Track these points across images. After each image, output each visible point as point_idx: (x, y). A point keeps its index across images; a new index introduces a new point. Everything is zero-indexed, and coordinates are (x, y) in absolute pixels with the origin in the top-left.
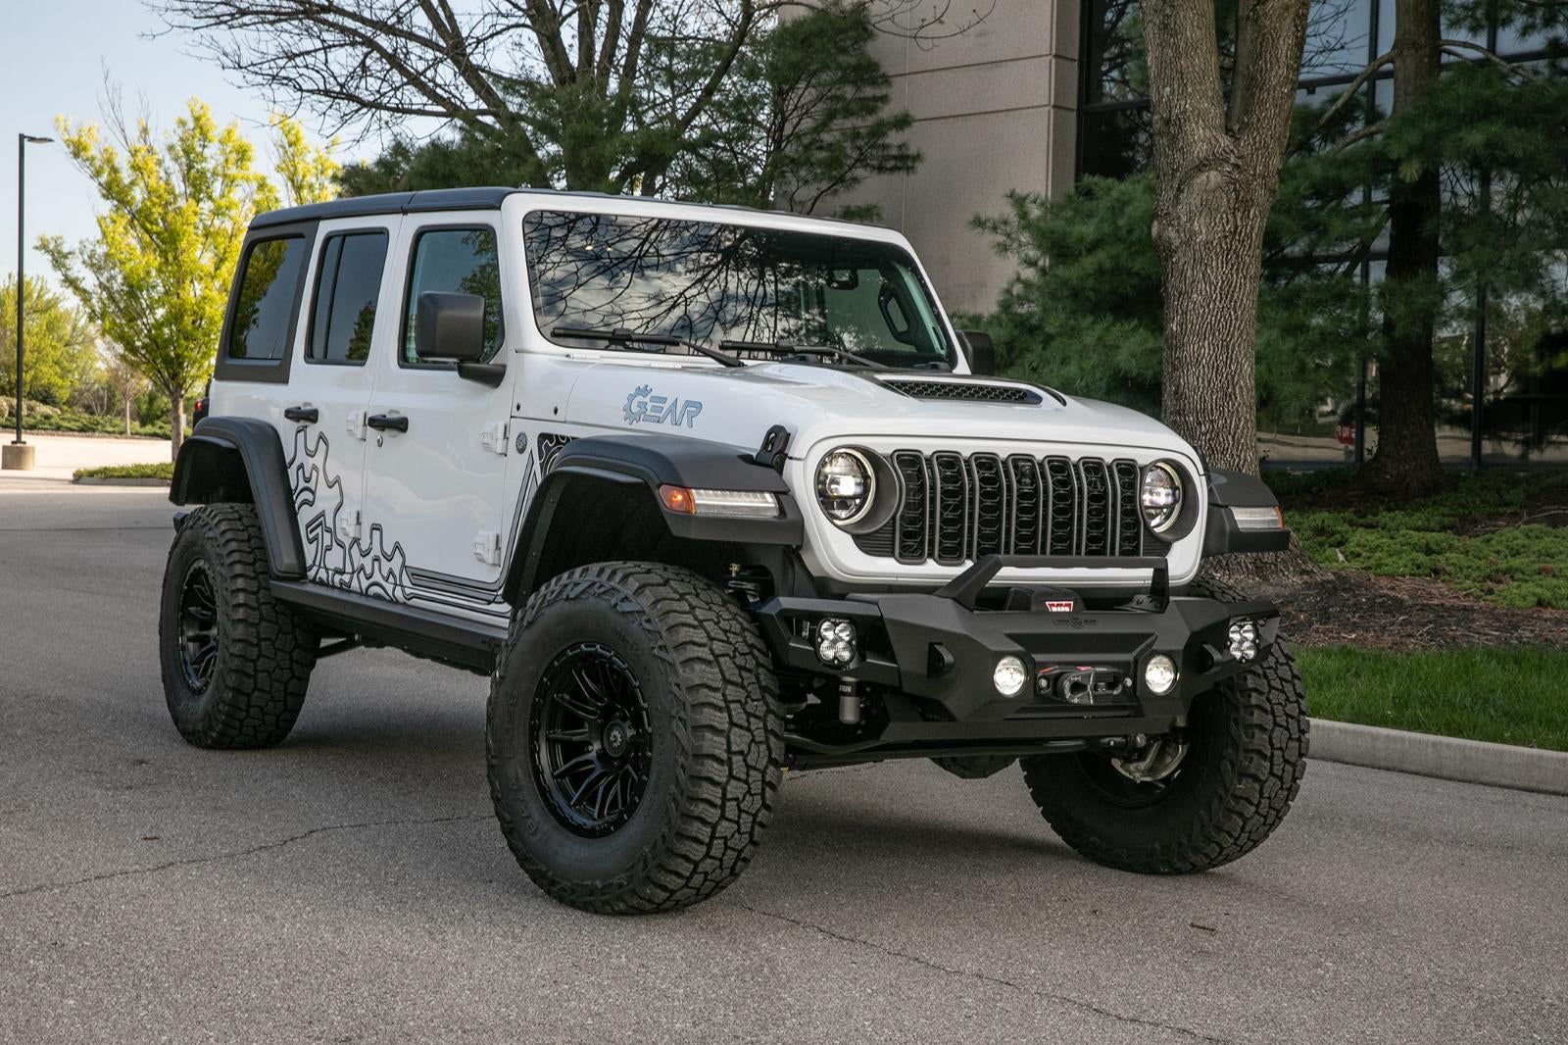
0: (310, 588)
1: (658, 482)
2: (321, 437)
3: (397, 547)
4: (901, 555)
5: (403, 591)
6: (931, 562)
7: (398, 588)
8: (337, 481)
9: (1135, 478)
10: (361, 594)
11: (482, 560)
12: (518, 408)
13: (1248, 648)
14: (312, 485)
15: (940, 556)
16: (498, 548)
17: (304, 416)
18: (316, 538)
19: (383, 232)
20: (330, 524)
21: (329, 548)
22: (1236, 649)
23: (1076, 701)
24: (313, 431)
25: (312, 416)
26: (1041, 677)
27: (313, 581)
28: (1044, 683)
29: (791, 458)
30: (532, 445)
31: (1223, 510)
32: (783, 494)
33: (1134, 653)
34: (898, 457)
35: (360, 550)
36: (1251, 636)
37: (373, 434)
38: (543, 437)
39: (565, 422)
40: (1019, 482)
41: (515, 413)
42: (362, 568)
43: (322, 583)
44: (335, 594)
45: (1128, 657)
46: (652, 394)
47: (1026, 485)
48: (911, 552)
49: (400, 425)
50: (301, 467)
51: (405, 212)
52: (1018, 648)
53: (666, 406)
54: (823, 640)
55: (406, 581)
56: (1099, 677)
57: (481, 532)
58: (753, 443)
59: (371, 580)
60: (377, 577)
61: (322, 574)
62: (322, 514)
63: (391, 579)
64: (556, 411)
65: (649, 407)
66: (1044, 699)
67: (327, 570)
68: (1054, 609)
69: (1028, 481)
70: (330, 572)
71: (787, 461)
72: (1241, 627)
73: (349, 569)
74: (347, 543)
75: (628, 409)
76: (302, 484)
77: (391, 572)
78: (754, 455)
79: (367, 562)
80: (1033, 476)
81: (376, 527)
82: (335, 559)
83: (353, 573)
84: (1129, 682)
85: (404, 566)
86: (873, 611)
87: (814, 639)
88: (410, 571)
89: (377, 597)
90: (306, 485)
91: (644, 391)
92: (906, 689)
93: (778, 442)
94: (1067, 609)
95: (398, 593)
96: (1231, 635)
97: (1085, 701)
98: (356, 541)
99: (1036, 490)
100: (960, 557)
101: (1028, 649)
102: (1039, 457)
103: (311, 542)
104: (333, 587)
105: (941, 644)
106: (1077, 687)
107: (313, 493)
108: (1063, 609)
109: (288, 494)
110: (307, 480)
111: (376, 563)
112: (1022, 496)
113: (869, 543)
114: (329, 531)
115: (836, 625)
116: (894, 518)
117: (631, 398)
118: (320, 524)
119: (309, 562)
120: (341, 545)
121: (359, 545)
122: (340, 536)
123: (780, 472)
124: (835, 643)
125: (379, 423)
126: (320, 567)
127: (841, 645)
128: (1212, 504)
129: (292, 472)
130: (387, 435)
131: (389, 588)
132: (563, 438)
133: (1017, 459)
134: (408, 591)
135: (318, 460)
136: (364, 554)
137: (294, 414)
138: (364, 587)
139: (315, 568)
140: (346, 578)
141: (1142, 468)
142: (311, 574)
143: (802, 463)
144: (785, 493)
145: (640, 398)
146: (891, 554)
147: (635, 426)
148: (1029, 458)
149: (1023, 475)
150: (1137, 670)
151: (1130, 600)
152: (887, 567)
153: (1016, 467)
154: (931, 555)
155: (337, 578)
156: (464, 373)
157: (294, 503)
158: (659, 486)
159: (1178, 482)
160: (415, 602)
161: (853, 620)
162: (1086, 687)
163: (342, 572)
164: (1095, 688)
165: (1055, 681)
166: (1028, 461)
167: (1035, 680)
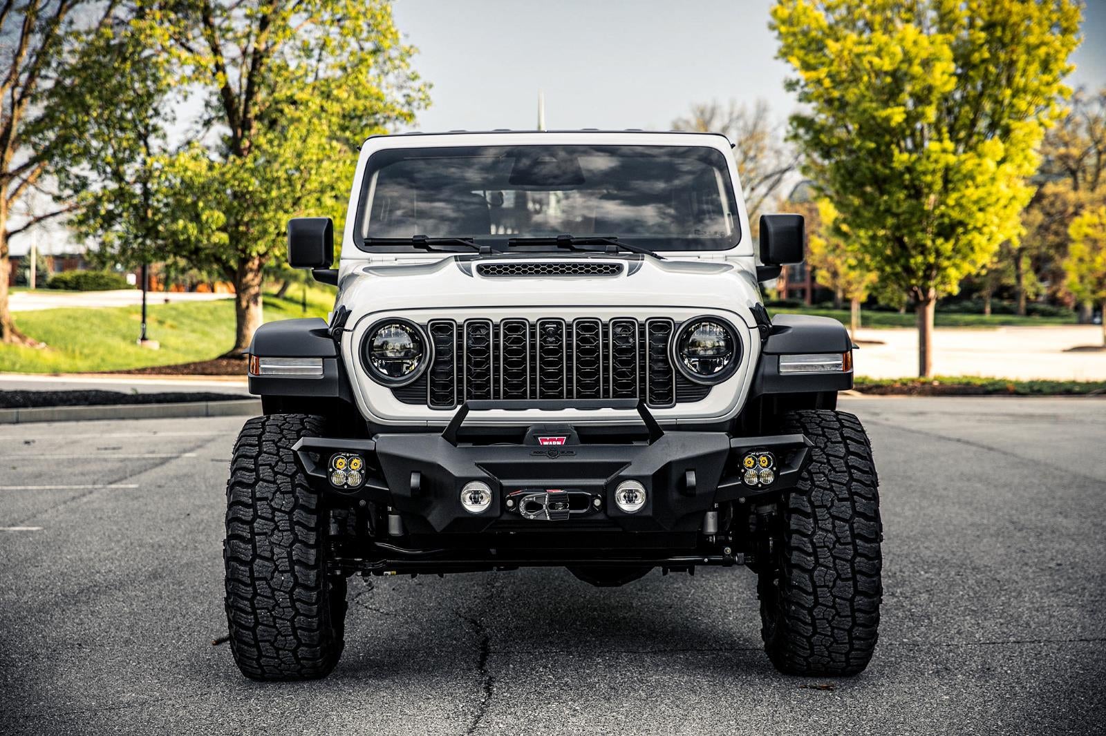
4: (432, 402)
9: (669, 333)
22: (752, 476)
23: (532, 517)
26: (509, 498)
28: (510, 503)
29: (346, 330)
33: (609, 479)
34: (431, 324)
40: (543, 341)
45: (601, 482)
48: (441, 400)
54: (334, 470)
56: (554, 499)
68: (546, 443)
69: (553, 340)
71: (344, 332)
78: (326, 329)
80: (559, 335)
84: (597, 502)
93: (341, 318)
94: (559, 443)
97: (541, 518)
99: (561, 347)
100: (487, 404)
101: (494, 474)
102: (568, 319)
105: (415, 471)
106: (532, 506)
108: (554, 443)
112: (545, 352)
113: (405, 395)
123: (337, 340)
124: (346, 473)
127: (352, 474)
128: (763, 352)
133: (545, 323)
141: (677, 325)
146: (423, 402)
149: (549, 335)
150: (607, 494)
152: (420, 412)
153: (542, 329)
161: (365, 455)
162: (541, 506)
164: (551, 506)
166: (553, 323)
167: (504, 501)
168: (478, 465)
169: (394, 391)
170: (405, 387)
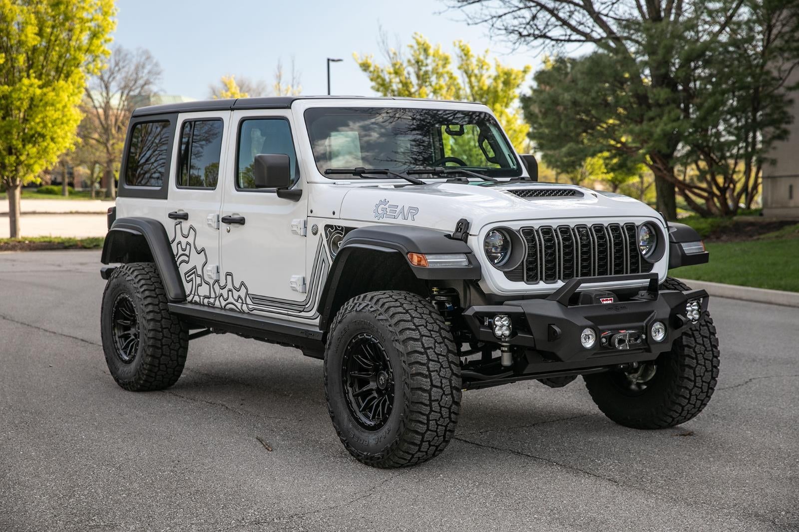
0: (189, 306)
1: (406, 251)
2: (191, 228)
3: (243, 284)
4: (527, 280)
5: (248, 308)
6: (541, 283)
7: (244, 306)
8: (203, 250)
9: (635, 233)
10: (221, 308)
11: (295, 290)
12: (311, 212)
13: (695, 314)
14: (187, 252)
15: (546, 279)
16: (304, 284)
17: (180, 217)
18: (191, 280)
19: (220, 120)
20: (200, 272)
21: (200, 285)
22: (689, 315)
23: (621, 348)
24: (186, 225)
25: (185, 217)
26: (603, 337)
27: (191, 302)
28: (604, 340)
29: (471, 235)
30: (321, 231)
31: (677, 245)
32: (469, 254)
33: (645, 322)
34: (523, 230)
35: (220, 286)
36: (696, 308)
37: (224, 226)
38: (327, 227)
39: (340, 219)
40: (581, 239)
41: (310, 214)
42: (221, 295)
43: (196, 303)
44: (206, 309)
45: (643, 324)
46: (389, 204)
47: (585, 240)
48: (532, 278)
49: (241, 221)
50: (179, 243)
51: (232, 109)
52: (590, 323)
53: (398, 210)
54: (496, 326)
55: (249, 301)
56: (631, 335)
57: (293, 276)
58: (451, 228)
59: (227, 302)
60: (231, 300)
61: (197, 299)
62: (195, 268)
63: (240, 301)
64: (334, 213)
65: (388, 210)
66: (605, 348)
67: (199, 296)
68: (605, 302)
69: (585, 238)
70: (202, 298)
71: (469, 236)
72: (692, 304)
73: (213, 295)
74: (211, 282)
75: (376, 211)
76: (181, 252)
77: (239, 297)
78: (452, 234)
79: (225, 292)
80: (588, 236)
81: (229, 274)
82: (204, 290)
83: (216, 298)
84: (644, 336)
85: (247, 294)
86: (520, 310)
87: (491, 326)
88: (251, 296)
89: (231, 310)
90: (184, 252)
91: (385, 202)
92: (538, 348)
93: (463, 227)
94: (610, 302)
95: (245, 308)
96: (687, 308)
97: (625, 348)
98: (217, 281)
99: (589, 242)
100: (555, 279)
101: (596, 323)
102: (589, 225)
103: (188, 282)
104: (204, 305)
105: (554, 324)
106: (621, 341)
107: (188, 257)
108: (608, 302)
109: (173, 257)
110: (184, 250)
111: (230, 293)
112: (583, 246)
113: (512, 276)
114: (199, 276)
115: (502, 318)
116: (523, 261)
117: (377, 206)
118: (194, 273)
119: (188, 292)
120: (207, 283)
121: (219, 283)
122: (207, 279)
123: (466, 242)
124: (502, 327)
125: (228, 220)
126: (194, 295)
127: (504, 328)
128: (671, 242)
129: (174, 246)
130: (232, 227)
131: (239, 305)
132: (339, 227)
133: (579, 227)
134: (250, 307)
135: (190, 239)
136: (222, 288)
137: (173, 216)
138: (223, 305)
139: (192, 296)
140: (212, 300)
141: (637, 227)
142: (189, 299)
143: (476, 237)
144: (470, 253)
145: (382, 206)
146: (522, 280)
147: (381, 220)
148: (584, 226)
149: (583, 235)
150: (647, 330)
151: (637, 294)
152: (521, 286)
153: (579, 231)
154: (541, 279)
155: (206, 301)
156: (280, 195)
157: (176, 262)
158: (407, 253)
159: (654, 232)
160: (255, 312)
161: (509, 315)
162: (625, 341)
163: (209, 298)
164: (629, 341)
165: (609, 338)
166: (584, 228)
167: (600, 339)
168: (586, 318)
169: (506, 273)
170: (512, 271)
